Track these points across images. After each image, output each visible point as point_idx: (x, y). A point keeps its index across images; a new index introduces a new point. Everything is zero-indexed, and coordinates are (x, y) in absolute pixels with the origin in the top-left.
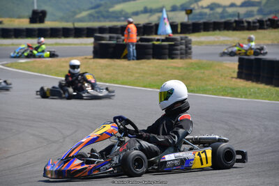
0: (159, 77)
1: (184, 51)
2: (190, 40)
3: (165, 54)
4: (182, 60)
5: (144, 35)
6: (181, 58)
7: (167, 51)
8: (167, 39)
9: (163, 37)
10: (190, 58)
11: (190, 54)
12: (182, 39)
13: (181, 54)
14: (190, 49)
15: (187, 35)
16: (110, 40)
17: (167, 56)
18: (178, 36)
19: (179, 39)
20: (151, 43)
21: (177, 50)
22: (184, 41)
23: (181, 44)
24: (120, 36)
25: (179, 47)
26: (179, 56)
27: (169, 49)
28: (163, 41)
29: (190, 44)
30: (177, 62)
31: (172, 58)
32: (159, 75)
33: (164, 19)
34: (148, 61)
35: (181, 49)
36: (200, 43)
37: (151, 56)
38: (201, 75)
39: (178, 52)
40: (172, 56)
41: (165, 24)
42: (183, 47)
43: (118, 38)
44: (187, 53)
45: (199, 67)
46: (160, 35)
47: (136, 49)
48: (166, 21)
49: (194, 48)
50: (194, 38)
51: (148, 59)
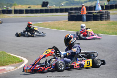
2: (109, 13)
4: (106, 21)
5: (89, 11)
6: (106, 20)
7: (99, 17)
8: (99, 12)
9: (98, 12)
11: (109, 18)
12: (106, 12)
13: (106, 18)
14: (109, 16)
15: (108, 10)
16: (75, 13)
17: (99, 19)
18: (104, 11)
20: (92, 14)
21: (104, 17)
22: (107, 13)
23: (106, 14)
24: (79, 11)
25: (104, 16)
26: (105, 20)
28: (98, 13)
29: (109, 14)
30: (104, 22)
31: (102, 20)
32: (96, 28)
33: (98, 4)
35: (105, 16)
36: (114, 14)
37: (92, 20)
38: (114, 27)
39: (104, 18)
40: (101, 19)
41: (99, 6)
42: (106, 15)
43: (78, 12)
44: (108, 18)
46: (96, 10)
47: (86, 17)
48: (99, 5)
49: (111, 16)
50: (111, 11)
51: (91, 21)
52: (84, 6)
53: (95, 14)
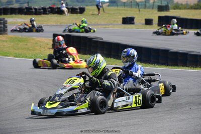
1: (2, 29)
10: (6, 34)
45: (19, 40)
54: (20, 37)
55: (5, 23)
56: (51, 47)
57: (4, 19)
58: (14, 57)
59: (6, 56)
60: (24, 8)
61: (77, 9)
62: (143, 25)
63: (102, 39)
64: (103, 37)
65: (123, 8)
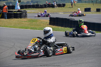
0: (22, 25)
1: (25, 15)
3: (18, 17)
4: (24, 19)
5: (10, 9)
6: (24, 18)
8: (19, 11)
9: (17, 10)
10: (27, 18)
11: (27, 16)
13: (24, 16)
19: (23, 11)
20: (13, 13)
23: (24, 13)
25: (23, 14)
26: (23, 17)
27: (20, 15)
28: (17, 12)
30: (22, 19)
32: (21, 24)
33: (17, 4)
34: (13, 19)
35: (24, 15)
39: (23, 16)
40: (21, 17)
41: (18, 6)
42: (25, 14)
45: (33, 21)
51: (13, 18)
52: (5, 5)
53: (15, 12)
54: (33, 19)
55: (26, 12)
56: (49, 24)
57: (25, 10)
58: (31, 29)
59: (27, 29)
60: (35, 5)
61: (61, 5)
62: (95, 11)
63: (74, 19)
64: (75, 19)
65: (85, 4)
